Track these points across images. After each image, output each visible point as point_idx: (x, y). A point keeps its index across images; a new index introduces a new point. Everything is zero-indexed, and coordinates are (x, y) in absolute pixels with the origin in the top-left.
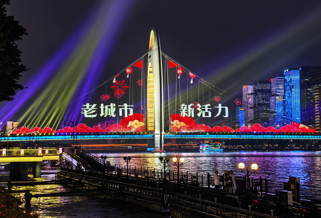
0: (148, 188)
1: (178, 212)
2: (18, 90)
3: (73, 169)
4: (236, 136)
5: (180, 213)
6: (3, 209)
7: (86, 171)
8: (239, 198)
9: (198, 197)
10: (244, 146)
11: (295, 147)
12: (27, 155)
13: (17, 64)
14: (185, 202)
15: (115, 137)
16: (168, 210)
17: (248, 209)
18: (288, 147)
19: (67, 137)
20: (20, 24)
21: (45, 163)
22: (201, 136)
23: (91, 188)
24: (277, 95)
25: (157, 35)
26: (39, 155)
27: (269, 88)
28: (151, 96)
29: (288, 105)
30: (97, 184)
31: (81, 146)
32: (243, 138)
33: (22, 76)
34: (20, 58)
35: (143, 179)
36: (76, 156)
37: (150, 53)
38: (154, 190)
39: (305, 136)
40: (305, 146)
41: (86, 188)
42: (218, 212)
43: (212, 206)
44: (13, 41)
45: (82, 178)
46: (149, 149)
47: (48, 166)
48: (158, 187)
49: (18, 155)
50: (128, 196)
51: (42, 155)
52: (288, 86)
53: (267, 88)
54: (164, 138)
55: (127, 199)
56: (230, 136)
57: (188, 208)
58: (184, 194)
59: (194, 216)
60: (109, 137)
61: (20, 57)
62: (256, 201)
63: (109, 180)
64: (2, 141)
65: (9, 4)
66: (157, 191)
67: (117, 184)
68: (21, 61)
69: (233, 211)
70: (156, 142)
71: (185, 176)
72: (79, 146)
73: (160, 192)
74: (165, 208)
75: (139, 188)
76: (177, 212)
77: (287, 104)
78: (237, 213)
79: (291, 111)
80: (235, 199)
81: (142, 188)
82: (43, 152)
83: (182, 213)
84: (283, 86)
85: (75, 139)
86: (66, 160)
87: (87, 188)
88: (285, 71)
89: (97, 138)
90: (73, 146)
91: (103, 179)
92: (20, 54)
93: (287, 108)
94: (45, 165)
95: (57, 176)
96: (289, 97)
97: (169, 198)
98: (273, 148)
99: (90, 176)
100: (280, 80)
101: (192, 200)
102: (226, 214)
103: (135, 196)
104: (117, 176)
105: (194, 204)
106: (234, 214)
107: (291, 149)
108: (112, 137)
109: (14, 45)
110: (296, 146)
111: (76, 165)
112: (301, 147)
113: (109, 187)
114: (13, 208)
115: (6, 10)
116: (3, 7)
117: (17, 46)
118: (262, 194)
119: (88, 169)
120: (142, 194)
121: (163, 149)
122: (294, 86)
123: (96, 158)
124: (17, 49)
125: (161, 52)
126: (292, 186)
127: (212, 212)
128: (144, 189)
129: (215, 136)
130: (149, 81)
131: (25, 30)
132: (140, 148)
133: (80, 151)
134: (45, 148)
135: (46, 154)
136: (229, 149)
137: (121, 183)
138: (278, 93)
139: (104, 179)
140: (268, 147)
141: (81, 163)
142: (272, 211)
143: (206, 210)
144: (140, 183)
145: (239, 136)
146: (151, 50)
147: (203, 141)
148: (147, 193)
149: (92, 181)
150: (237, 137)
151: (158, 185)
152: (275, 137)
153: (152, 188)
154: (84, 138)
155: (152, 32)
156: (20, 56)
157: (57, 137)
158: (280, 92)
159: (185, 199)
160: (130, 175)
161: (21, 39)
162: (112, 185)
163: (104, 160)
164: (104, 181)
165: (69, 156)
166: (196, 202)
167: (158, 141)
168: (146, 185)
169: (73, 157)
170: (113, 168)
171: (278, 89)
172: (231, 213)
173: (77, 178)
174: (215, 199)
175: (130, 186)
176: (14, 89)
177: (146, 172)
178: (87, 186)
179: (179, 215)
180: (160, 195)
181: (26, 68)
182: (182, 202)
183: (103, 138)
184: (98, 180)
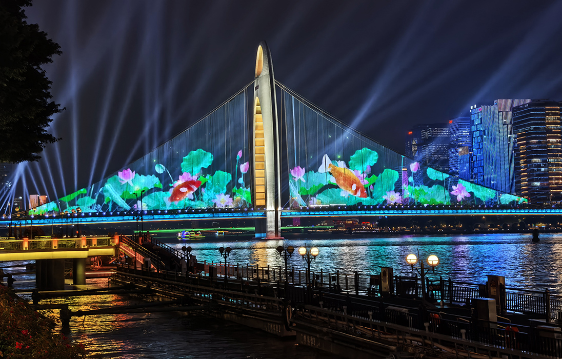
0: (259, 297)
1: (310, 336)
2: (47, 142)
3: (137, 269)
4: (395, 212)
5: (313, 337)
6: (26, 336)
7: (158, 271)
8: (409, 311)
9: (342, 310)
10: (408, 227)
11: (490, 227)
12: (62, 248)
13: (45, 102)
14: (321, 319)
15: (204, 217)
16: (294, 333)
17: (424, 328)
18: (479, 228)
19: (126, 218)
20: (48, 38)
21: (92, 260)
22: (340, 212)
23: (167, 300)
24: (460, 146)
25: (267, 52)
26: (82, 247)
27: (447, 135)
28: (260, 150)
29: (476, 161)
30: (177, 292)
31: (150, 231)
32: (407, 215)
33: (52, 120)
34: (49, 92)
35: (251, 283)
36: (141, 248)
37: (257, 81)
38: (269, 301)
39: (505, 211)
40: (505, 227)
41: (158, 300)
42: (375, 335)
43: (365, 324)
44: (38, 65)
45: (152, 283)
46: (257, 235)
47: (97, 265)
48: (275, 296)
49: (49, 248)
50: (227, 311)
51: (86, 247)
52: (477, 131)
53: (443, 135)
54: (282, 217)
55: (225, 316)
56: (386, 212)
57: (325, 329)
58: (319, 306)
59: (335, 341)
60: (194, 217)
61: (49, 90)
62: (437, 315)
63: (195, 286)
64: (22, 226)
65: (31, 5)
66: (274, 301)
67: (208, 292)
68: (51, 97)
69: (400, 332)
70: (269, 224)
71: (318, 277)
72: (146, 232)
73: (280, 303)
74: (288, 329)
75: (245, 297)
76: (307, 335)
77: (475, 159)
78: (405, 335)
79: (482, 170)
80: (401, 313)
81: (250, 298)
82: (89, 243)
83: (316, 337)
84: (469, 132)
85: (140, 221)
86: (125, 255)
87: (160, 300)
88: (472, 107)
89: (174, 218)
90: (136, 232)
91: (186, 284)
92: (49, 85)
93: (475, 166)
94: (92, 263)
95: (112, 280)
96: (479, 148)
97: (294, 312)
98: (455, 230)
99: (165, 279)
100: (464, 122)
101: (331, 317)
102: (387, 338)
103: (240, 311)
104: (209, 279)
105: (336, 323)
106: (401, 337)
107: (483, 231)
108: (199, 217)
109: (40, 71)
110: (492, 226)
111: (141, 262)
112: (498, 227)
113: (197, 296)
114: (42, 335)
115: (26, 15)
116: (20, 11)
117: (43, 73)
118: (444, 304)
119: (161, 269)
120: (250, 308)
121: (280, 234)
122: (486, 131)
123: (174, 250)
124: (45, 77)
125: (274, 80)
126: (493, 290)
127: (365, 334)
128: (252, 299)
129: (363, 212)
130: (257, 127)
131: (57, 46)
132: (243, 234)
133: (148, 239)
134: (91, 236)
135: (93, 246)
136: (386, 233)
137: (216, 290)
138: (461, 143)
139: (188, 285)
140: (447, 228)
141: (149, 259)
142: (463, 331)
143: (355, 332)
144: (246, 290)
145: (400, 212)
146: (258, 77)
147: (344, 221)
148: (259, 306)
149: (168, 288)
150: (398, 213)
151: (276, 292)
152: (457, 213)
153: (266, 298)
154: (154, 219)
155: (260, 49)
156: (50, 88)
157: (111, 218)
158: (464, 142)
159: (319, 314)
160: (229, 278)
161: (50, 61)
162: (202, 294)
163: (187, 253)
164: (187, 287)
165: (131, 248)
166: (339, 318)
167: (271, 222)
168: (256, 293)
169: (136, 249)
170: (201, 267)
171: (461, 137)
172: (395, 337)
173: (144, 283)
174: (370, 313)
175: (230, 295)
176: (40, 142)
177: (255, 272)
178: (161, 296)
179: (311, 340)
180: (279, 308)
181: (59, 108)
182: (315, 319)
183: (184, 218)
184: (178, 287)
